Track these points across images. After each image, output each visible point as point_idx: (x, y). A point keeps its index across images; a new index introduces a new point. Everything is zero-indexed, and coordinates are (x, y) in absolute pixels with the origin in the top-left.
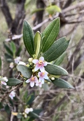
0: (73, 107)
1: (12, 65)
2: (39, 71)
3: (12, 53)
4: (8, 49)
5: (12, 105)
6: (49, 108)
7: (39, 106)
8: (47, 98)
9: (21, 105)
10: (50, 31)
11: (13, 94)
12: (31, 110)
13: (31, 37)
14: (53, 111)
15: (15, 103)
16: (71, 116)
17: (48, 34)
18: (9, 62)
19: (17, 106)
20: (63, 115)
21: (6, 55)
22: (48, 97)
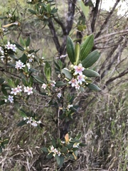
0: (98, 105)
1: (59, 76)
2: (78, 74)
3: (59, 68)
4: (57, 65)
5: (59, 102)
6: (83, 105)
7: (77, 104)
8: (82, 99)
9: (65, 103)
10: (87, 44)
11: (59, 95)
12: (72, 106)
13: (72, 49)
14: (86, 107)
15: (61, 101)
16: (97, 110)
17: (85, 46)
18: (57, 74)
19: (62, 103)
20: (92, 110)
21: (55, 69)
22: (83, 97)
